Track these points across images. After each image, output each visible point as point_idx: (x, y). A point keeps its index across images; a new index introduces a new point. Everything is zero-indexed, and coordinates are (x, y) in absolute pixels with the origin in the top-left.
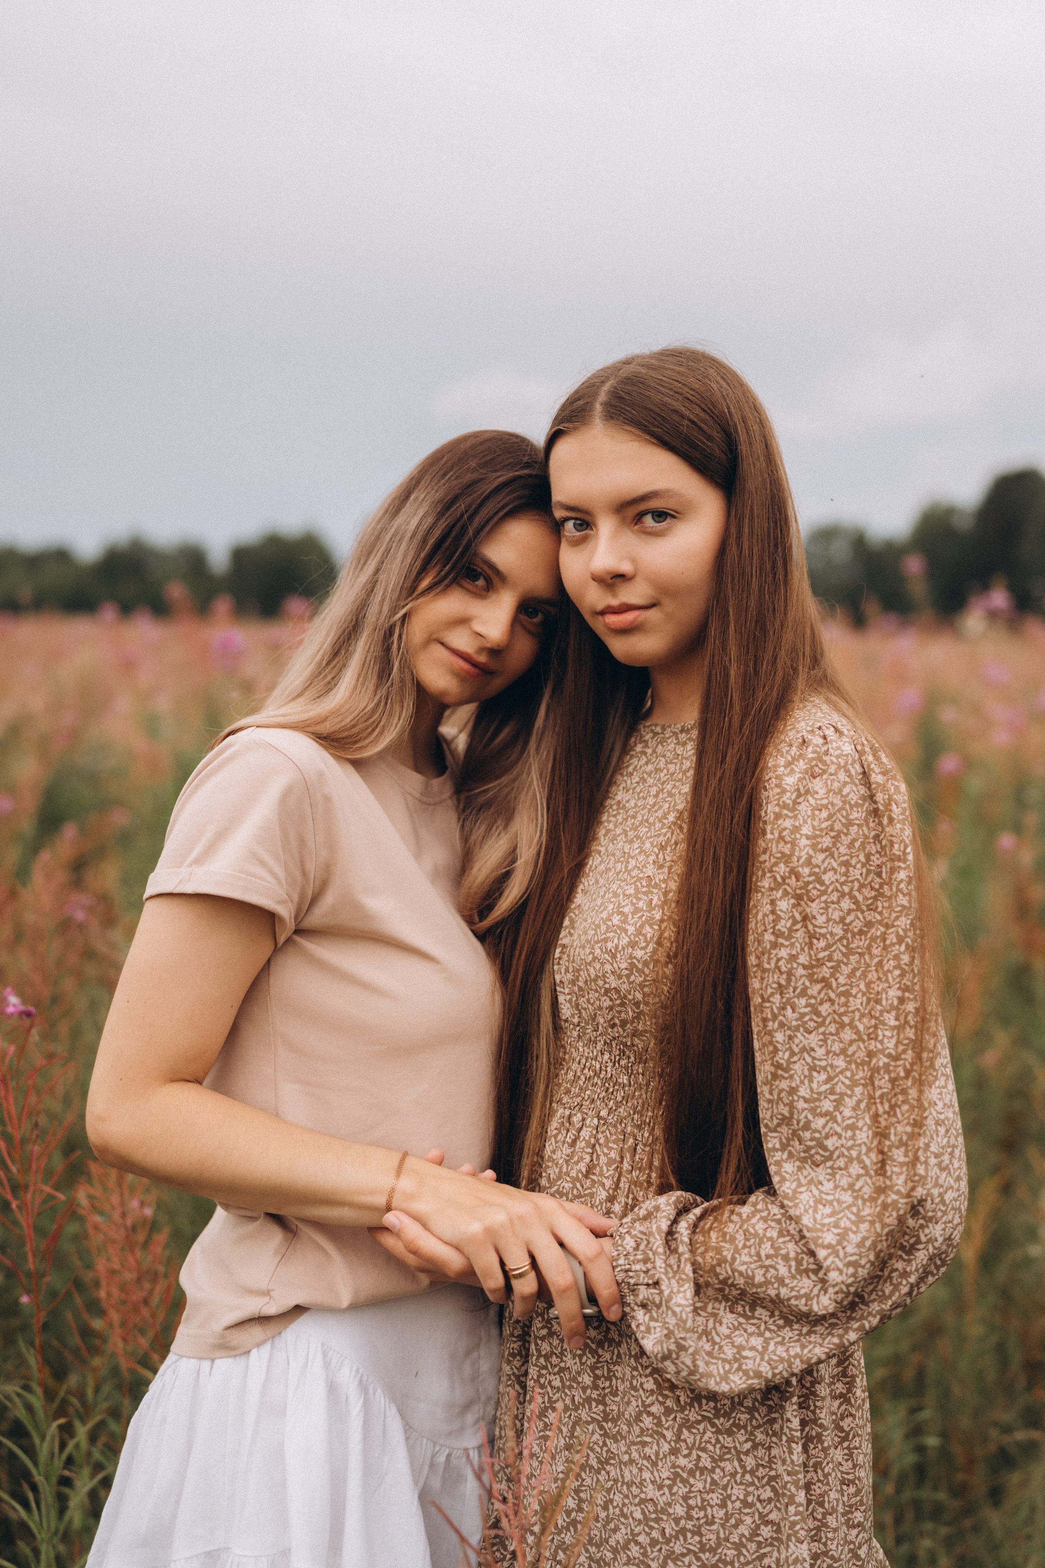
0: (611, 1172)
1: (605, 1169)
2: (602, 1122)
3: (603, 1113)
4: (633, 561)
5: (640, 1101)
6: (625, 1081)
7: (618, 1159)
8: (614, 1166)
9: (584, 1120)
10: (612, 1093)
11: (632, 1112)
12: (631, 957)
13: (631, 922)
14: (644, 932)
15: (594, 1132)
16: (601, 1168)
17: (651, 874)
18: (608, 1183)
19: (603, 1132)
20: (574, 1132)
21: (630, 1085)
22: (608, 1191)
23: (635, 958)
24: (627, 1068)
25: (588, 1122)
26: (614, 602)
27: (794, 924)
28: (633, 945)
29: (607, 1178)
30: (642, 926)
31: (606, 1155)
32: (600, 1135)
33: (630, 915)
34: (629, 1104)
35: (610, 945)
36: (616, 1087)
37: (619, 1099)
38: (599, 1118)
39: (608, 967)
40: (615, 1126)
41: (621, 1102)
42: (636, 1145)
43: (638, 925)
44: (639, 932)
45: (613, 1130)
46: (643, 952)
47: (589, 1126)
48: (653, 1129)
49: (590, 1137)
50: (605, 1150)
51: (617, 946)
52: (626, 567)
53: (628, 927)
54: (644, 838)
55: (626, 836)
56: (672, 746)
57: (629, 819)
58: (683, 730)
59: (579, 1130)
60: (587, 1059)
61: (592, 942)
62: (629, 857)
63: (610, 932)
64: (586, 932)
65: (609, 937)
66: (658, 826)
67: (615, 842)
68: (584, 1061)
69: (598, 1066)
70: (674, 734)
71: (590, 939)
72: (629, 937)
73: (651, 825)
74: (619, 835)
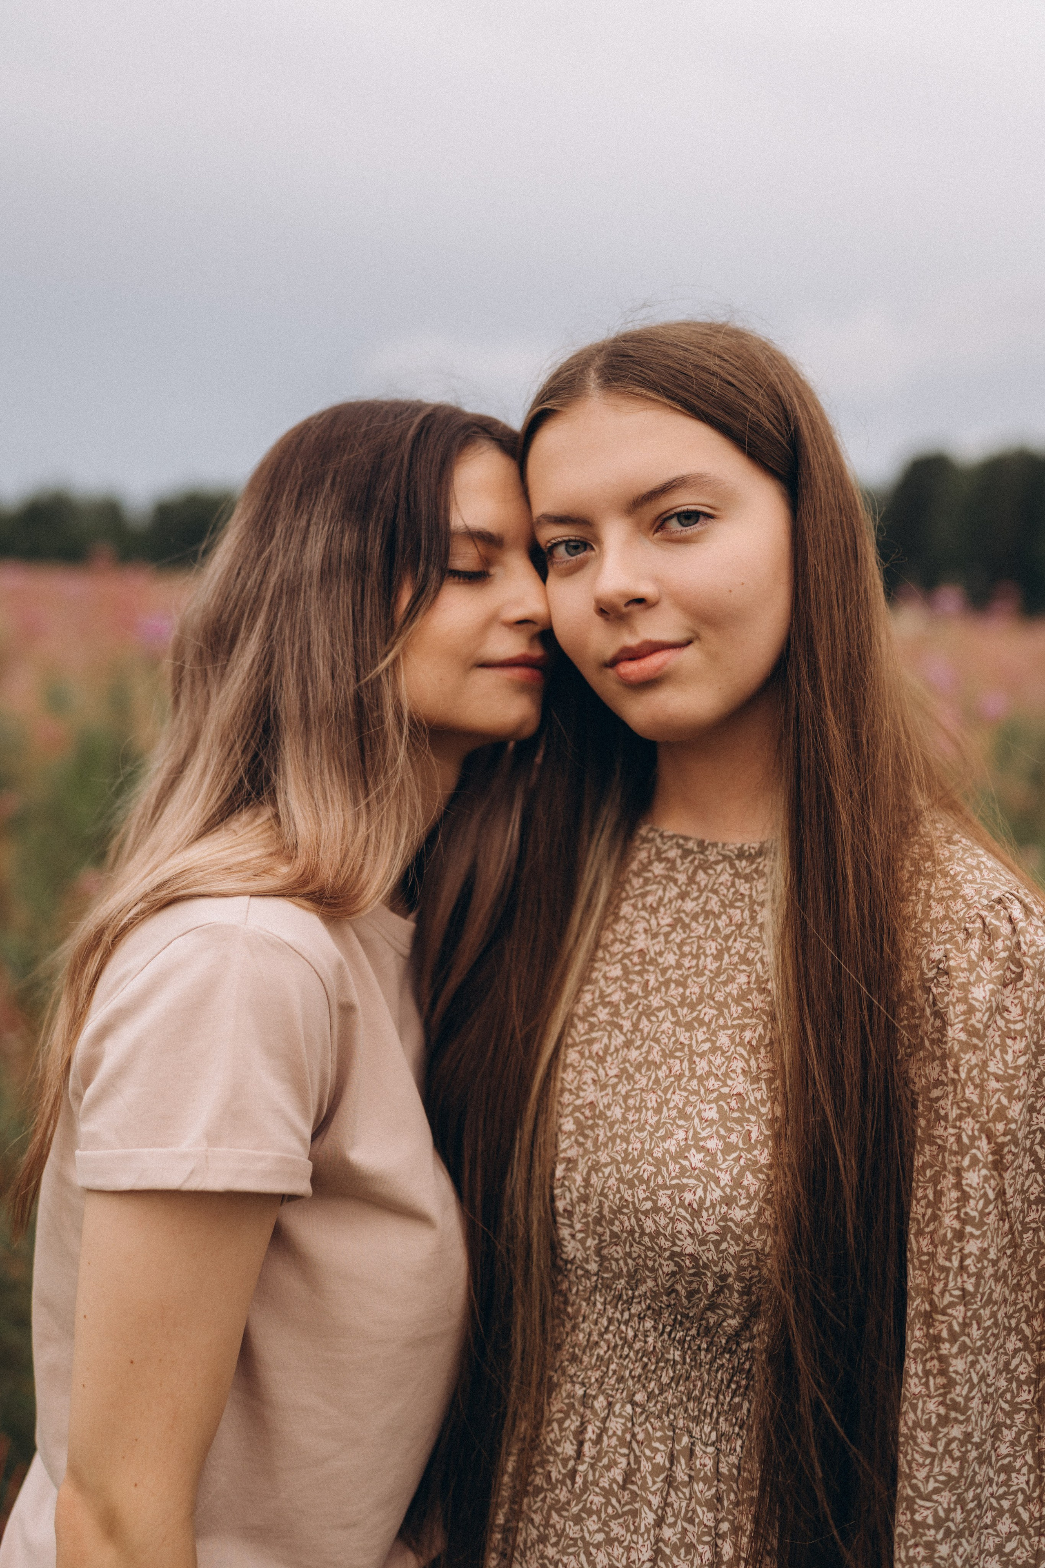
0: (659, 1485)
1: (649, 1479)
2: (639, 1410)
3: (639, 1397)
4: (656, 580)
5: (699, 1384)
6: (677, 1358)
7: (668, 1465)
8: (662, 1476)
9: (610, 1405)
10: (654, 1372)
11: (685, 1399)
12: (724, 1218)
13: (723, 1166)
14: (745, 1183)
15: (629, 1425)
16: (644, 1478)
17: (742, 1091)
18: (656, 1501)
19: (640, 1425)
20: (598, 1424)
21: (684, 1363)
22: (656, 1512)
23: (732, 1220)
24: (682, 1342)
25: (617, 1408)
26: (631, 640)
27: (986, 1205)
28: (728, 1201)
29: (654, 1493)
30: (741, 1174)
31: (648, 1459)
32: (637, 1429)
33: (719, 1153)
34: (681, 1388)
35: (688, 1197)
36: (662, 1364)
37: (665, 1380)
38: (634, 1404)
39: (683, 1227)
40: (659, 1417)
41: (669, 1385)
42: (693, 1444)
43: (735, 1171)
44: (737, 1183)
45: (657, 1424)
46: (744, 1212)
47: (620, 1415)
48: (717, 1422)
49: (624, 1432)
50: (648, 1452)
51: (702, 1201)
52: (646, 589)
53: (721, 1175)
54: (713, 1026)
55: (675, 1014)
56: (725, 878)
57: (673, 986)
58: (741, 855)
59: (604, 1420)
60: (610, 1321)
61: (652, 1184)
62: (692, 1053)
63: (689, 1177)
64: (634, 1163)
65: (687, 1185)
66: (736, 1010)
67: (653, 1019)
68: (605, 1322)
69: (631, 1334)
70: (725, 858)
71: (645, 1177)
72: (723, 1189)
73: (721, 1006)
74: (659, 1009)
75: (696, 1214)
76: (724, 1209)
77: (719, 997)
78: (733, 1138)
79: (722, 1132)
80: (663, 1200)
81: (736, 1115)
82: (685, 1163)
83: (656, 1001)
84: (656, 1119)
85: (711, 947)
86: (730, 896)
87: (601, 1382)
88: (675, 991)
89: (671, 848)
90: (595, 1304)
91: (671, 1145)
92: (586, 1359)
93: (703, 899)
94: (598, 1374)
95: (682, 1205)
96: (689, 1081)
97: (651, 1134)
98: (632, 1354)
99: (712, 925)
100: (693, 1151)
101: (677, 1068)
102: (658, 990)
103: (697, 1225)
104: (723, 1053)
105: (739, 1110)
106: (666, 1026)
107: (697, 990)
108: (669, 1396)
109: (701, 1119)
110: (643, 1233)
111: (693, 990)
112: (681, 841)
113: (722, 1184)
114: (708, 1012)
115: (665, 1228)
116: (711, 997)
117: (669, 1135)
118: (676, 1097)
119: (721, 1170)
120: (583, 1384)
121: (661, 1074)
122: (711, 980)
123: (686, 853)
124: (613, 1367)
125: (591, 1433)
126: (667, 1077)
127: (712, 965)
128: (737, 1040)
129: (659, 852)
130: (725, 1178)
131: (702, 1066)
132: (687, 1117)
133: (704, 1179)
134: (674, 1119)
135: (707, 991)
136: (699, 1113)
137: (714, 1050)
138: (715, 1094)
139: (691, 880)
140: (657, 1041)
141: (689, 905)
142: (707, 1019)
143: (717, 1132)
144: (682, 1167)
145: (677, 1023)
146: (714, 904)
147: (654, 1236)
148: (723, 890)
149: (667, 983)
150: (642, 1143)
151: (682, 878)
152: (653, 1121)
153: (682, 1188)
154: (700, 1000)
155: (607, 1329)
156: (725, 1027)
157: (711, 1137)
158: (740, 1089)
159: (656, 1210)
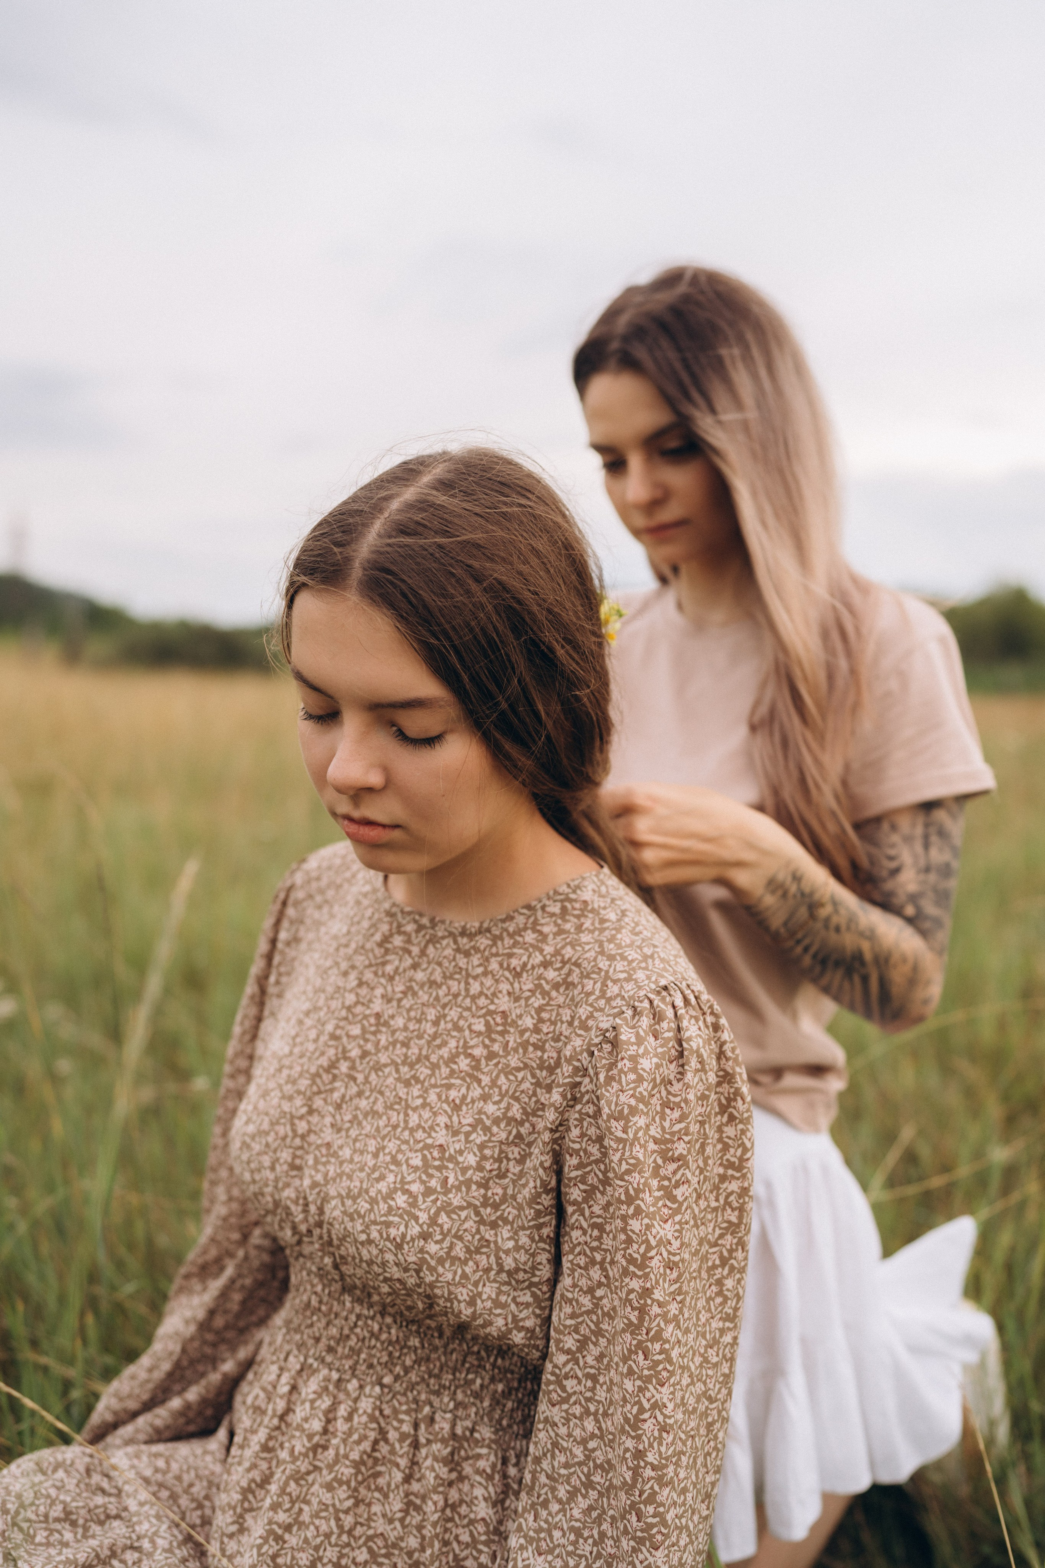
0: (405, 1449)
1: (397, 1446)
2: (386, 1390)
3: (387, 1380)
5: (438, 1364)
7: (412, 1432)
8: (408, 1442)
9: (361, 1387)
10: (399, 1357)
12: (422, 1251)
13: (423, 1207)
14: (440, 1221)
15: (378, 1403)
16: (392, 1445)
17: (444, 1143)
18: (403, 1462)
19: (387, 1402)
20: (350, 1403)
22: (403, 1472)
23: (427, 1253)
25: (367, 1390)
28: (426, 1236)
29: (401, 1456)
30: (437, 1214)
31: (396, 1429)
32: (384, 1406)
34: (423, 1368)
35: (393, 1232)
36: (405, 1351)
37: (409, 1363)
38: (382, 1386)
39: (390, 1257)
40: (405, 1394)
41: (412, 1367)
42: (433, 1413)
43: (432, 1211)
44: (434, 1221)
45: (403, 1399)
46: (438, 1247)
47: (370, 1396)
48: (455, 1394)
49: (374, 1409)
50: (395, 1424)
53: (420, 1214)
54: (426, 1084)
55: (397, 1071)
56: (449, 952)
57: (398, 1046)
58: (463, 933)
59: (356, 1400)
60: (359, 1317)
61: (367, 1219)
62: (407, 1106)
63: (394, 1215)
64: (355, 1199)
65: (392, 1222)
66: (445, 1071)
67: (380, 1073)
68: (353, 1318)
69: (376, 1327)
70: (451, 934)
71: (362, 1212)
72: (421, 1226)
73: (435, 1067)
74: (386, 1066)
75: (399, 1247)
76: (422, 1242)
77: (434, 1058)
78: (433, 1183)
79: (424, 1177)
80: (375, 1235)
81: (437, 1163)
82: (392, 1203)
83: (383, 1058)
84: (373, 1162)
85: (432, 1014)
86: (451, 969)
87: (353, 1369)
88: (400, 1050)
89: (409, 923)
90: (344, 1303)
91: (383, 1186)
92: (340, 1350)
93: (430, 970)
94: (350, 1362)
95: (388, 1239)
96: (402, 1131)
97: (369, 1175)
98: (378, 1345)
99: (434, 994)
100: (399, 1193)
101: (394, 1120)
102: (386, 1048)
103: (400, 1256)
104: (432, 1108)
105: (441, 1159)
106: (390, 1080)
107: (416, 1051)
108: (413, 1377)
109: (408, 1165)
110: (361, 1260)
111: (414, 1051)
112: (417, 917)
113: (421, 1221)
114: (423, 1072)
115: (377, 1257)
116: (427, 1058)
117: (382, 1178)
118: (391, 1145)
119: (420, 1210)
120: (338, 1370)
121: (381, 1123)
122: (429, 1043)
123: (420, 928)
124: (363, 1356)
125: (342, 1411)
126: (386, 1126)
127: (431, 1030)
128: (444, 1097)
129: (399, 926)
130: (423, 1217)
131: (414, 1120)
132: (397, 1163)
133: (406, 1217)
134: (387, 1164)
135: (424, 1052)
136: (407, 1161)
137: (424, 1105)
138: (421, 1145)
139: (423, 953)
140: (381, 1093)
141: (420, 976)
142: (422, 1078)
143: (420, 1177)
144: (390, 1207)
145: (398, 1080)
146: (438, 976)
147: (370, 1263)
148: (446, 963)
149: (394, 1044)
150: (361, 1182)
151: (415, 950)
152: (371, 1163)
153: (388, 1224)
154: (418, 1060)
155: (356, 1325)
156: (435, 1086)
157: (414, 1181)
158: (441, 1141)
159: (370, 1242)
